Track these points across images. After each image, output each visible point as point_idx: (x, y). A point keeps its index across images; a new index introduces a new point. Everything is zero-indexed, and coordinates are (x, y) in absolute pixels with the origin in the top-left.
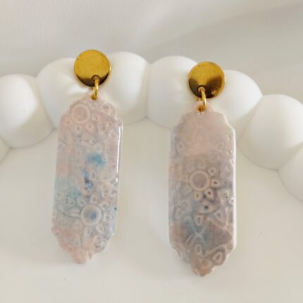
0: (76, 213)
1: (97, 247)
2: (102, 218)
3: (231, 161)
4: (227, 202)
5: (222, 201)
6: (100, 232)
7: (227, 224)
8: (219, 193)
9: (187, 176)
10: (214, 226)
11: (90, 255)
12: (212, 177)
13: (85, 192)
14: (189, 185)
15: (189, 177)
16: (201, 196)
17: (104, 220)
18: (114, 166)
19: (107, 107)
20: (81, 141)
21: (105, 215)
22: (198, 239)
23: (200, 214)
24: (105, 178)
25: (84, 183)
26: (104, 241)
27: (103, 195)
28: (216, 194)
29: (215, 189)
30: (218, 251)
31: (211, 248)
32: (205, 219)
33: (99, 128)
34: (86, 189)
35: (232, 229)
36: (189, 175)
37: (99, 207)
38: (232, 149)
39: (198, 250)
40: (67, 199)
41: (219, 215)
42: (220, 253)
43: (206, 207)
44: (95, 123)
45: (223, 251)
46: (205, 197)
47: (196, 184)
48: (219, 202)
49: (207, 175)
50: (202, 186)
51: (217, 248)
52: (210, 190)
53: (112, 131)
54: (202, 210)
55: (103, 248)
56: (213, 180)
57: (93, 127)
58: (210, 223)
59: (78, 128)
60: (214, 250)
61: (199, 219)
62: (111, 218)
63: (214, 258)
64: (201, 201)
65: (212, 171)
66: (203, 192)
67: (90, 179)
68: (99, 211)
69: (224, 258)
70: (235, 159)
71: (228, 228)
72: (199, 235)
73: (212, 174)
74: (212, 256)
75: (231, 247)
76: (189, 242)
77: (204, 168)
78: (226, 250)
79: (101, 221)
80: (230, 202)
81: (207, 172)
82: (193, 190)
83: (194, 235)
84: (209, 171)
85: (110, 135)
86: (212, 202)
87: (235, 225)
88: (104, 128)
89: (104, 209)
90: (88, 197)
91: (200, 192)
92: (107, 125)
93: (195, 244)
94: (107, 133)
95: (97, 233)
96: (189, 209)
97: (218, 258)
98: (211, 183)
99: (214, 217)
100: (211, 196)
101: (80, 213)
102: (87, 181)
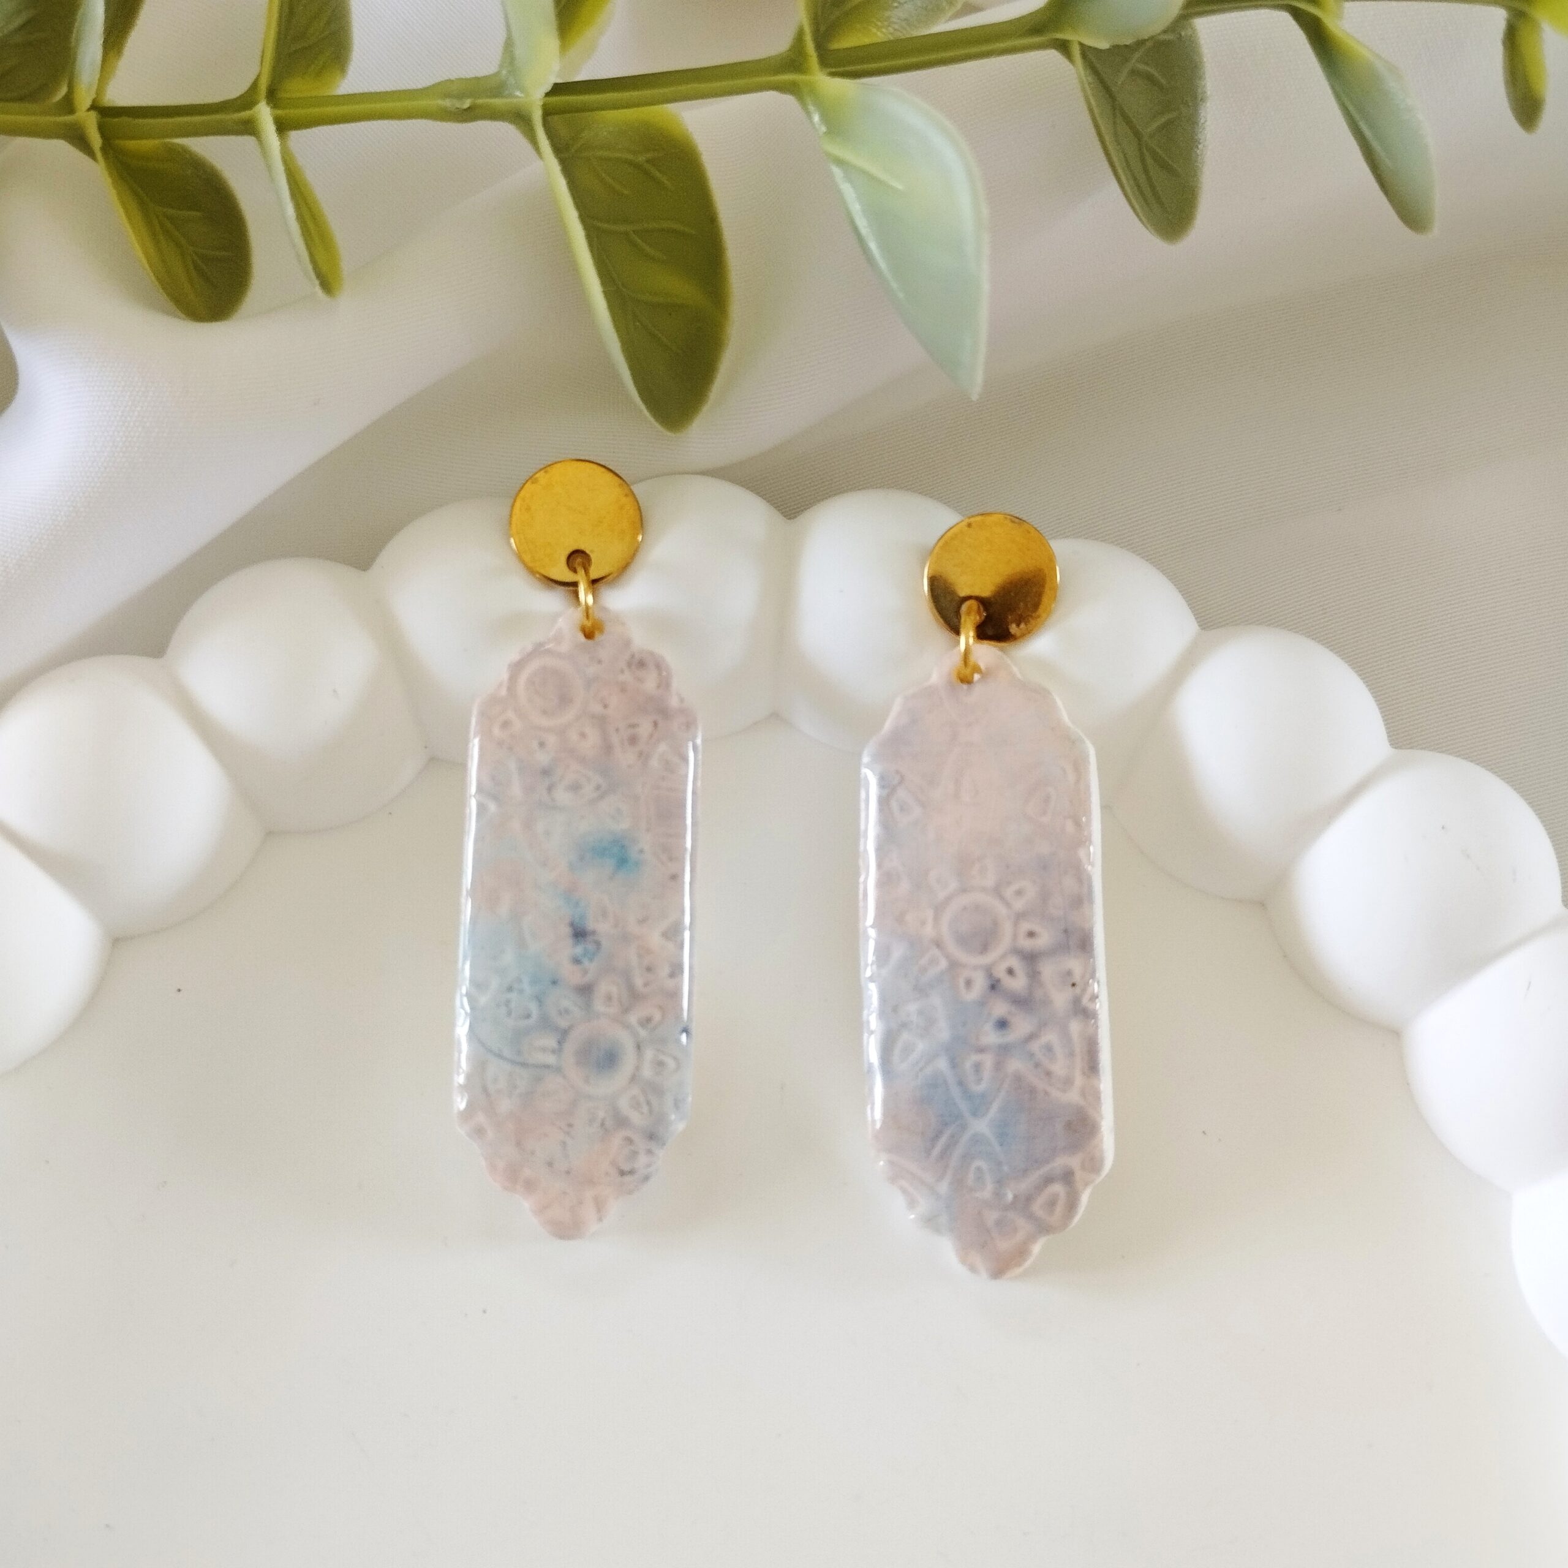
0: (544, 1050)
1: (622, 1173)
2: (637, 1068)
3: (1082, 853)
4: (1077, 1001)
5: (1060, 999)
6: (636, 1118)
7: (1079, 1080)
8: (1048, 970)
9: (930, 914)
10: (1033, 1091)
11: (600, 1206)
12: (1020, 917)
13: (572, 975)
14: (938, 944)
15: (937, 919)
16: (980, 983)
17: (647, 1072)
18: (676, 877)
19: (642, 664)
20: (550, 789)
21: (649, 1054)
22: (977, 1140)
23: (981, 1050)
24: (642, 921)
25: (570, 941)
26: (649, 1152)
27: (639, 982)
28: (1034, 975)
29: (1031, 959)
30: (1048, 1180)
31: (1025, 1172)
32: (998, 1066)
33: (615, 739)
34: (577, 961)
35: (1097, 1096)
36: (939, 910)
37: (627, 1026)
38: (1088, 813)
39: (980, 1178)
40: (508, 1003)
41: (1049, 1049)
42: (1058, 1188)
43: (1002, 1024)
44: (601, 722)
45: (1068, 1177)
46: (994, 986)
47: (963, 941)
48: (1047, 1002)
49: (1001, 910)
50: (985, 948)
51: (1044, 1170)
52: (1014, 962)
53: (663, 747)
54: (991, 1037)
55: (647, 1178)
56: (1025, 926)
57: (593, 738)
58: (1018, 1078)
59: (542, 745)
60: (1035, 1176)
61: (978, 1067)
62: (671, 1063)
63: (1037, 1207)
64: (982, 1003)
65: (1019, 893)
66: (989, 971)
67: (591, 925)
68: (627, 1042)
69: (1072, 1205)
70: (1095, 849)
71: (1083, 1094)
72: (981, 1126)
73: (1019, 905)
74: (1029, 1199)
75: (1094, 1165)
76: (945, 1154)
77: (990, 881)
78: (1079, 1175)
79: (633, 1079)
80: (1085, 1001)
81: (1002, 898)
82: (954, 965)
83: (964, 1127)
84: (1009, 892)
85: (654, 763)
86: (1023, 1002)
87: (1106, 1084)
88: (633, 740)
89: (643, 1033)
90: (585, 991)
91: (975, 968)
92: (645, 728)
93: (967, 1158)
94: (644, 757)
95: (622, 1122)
96: (943, 1032)
97: (1052, 1203)
98: (1015, 937)
99: (1032, 1055)
100: (1018, 984)
101: (558, 1051)
102: (579, 934)
